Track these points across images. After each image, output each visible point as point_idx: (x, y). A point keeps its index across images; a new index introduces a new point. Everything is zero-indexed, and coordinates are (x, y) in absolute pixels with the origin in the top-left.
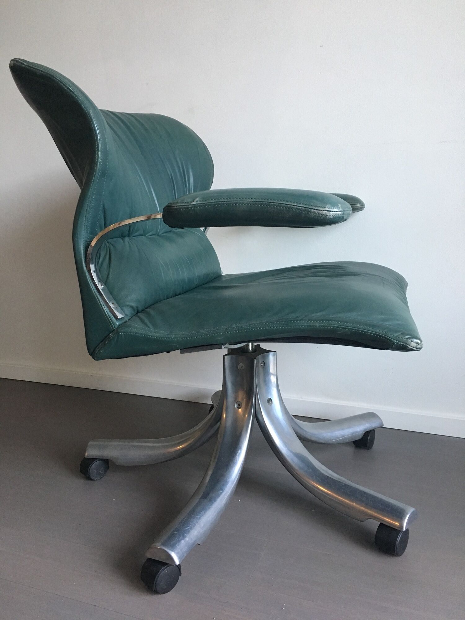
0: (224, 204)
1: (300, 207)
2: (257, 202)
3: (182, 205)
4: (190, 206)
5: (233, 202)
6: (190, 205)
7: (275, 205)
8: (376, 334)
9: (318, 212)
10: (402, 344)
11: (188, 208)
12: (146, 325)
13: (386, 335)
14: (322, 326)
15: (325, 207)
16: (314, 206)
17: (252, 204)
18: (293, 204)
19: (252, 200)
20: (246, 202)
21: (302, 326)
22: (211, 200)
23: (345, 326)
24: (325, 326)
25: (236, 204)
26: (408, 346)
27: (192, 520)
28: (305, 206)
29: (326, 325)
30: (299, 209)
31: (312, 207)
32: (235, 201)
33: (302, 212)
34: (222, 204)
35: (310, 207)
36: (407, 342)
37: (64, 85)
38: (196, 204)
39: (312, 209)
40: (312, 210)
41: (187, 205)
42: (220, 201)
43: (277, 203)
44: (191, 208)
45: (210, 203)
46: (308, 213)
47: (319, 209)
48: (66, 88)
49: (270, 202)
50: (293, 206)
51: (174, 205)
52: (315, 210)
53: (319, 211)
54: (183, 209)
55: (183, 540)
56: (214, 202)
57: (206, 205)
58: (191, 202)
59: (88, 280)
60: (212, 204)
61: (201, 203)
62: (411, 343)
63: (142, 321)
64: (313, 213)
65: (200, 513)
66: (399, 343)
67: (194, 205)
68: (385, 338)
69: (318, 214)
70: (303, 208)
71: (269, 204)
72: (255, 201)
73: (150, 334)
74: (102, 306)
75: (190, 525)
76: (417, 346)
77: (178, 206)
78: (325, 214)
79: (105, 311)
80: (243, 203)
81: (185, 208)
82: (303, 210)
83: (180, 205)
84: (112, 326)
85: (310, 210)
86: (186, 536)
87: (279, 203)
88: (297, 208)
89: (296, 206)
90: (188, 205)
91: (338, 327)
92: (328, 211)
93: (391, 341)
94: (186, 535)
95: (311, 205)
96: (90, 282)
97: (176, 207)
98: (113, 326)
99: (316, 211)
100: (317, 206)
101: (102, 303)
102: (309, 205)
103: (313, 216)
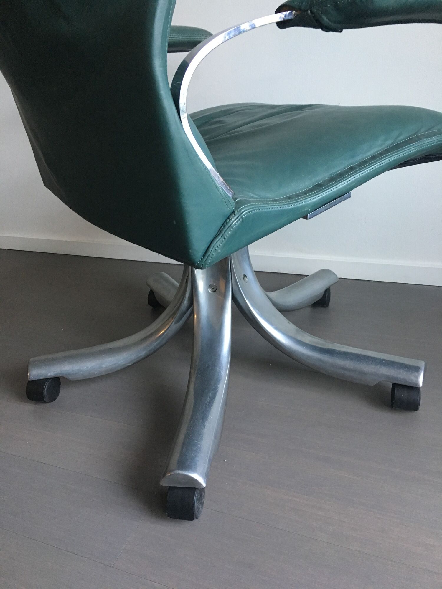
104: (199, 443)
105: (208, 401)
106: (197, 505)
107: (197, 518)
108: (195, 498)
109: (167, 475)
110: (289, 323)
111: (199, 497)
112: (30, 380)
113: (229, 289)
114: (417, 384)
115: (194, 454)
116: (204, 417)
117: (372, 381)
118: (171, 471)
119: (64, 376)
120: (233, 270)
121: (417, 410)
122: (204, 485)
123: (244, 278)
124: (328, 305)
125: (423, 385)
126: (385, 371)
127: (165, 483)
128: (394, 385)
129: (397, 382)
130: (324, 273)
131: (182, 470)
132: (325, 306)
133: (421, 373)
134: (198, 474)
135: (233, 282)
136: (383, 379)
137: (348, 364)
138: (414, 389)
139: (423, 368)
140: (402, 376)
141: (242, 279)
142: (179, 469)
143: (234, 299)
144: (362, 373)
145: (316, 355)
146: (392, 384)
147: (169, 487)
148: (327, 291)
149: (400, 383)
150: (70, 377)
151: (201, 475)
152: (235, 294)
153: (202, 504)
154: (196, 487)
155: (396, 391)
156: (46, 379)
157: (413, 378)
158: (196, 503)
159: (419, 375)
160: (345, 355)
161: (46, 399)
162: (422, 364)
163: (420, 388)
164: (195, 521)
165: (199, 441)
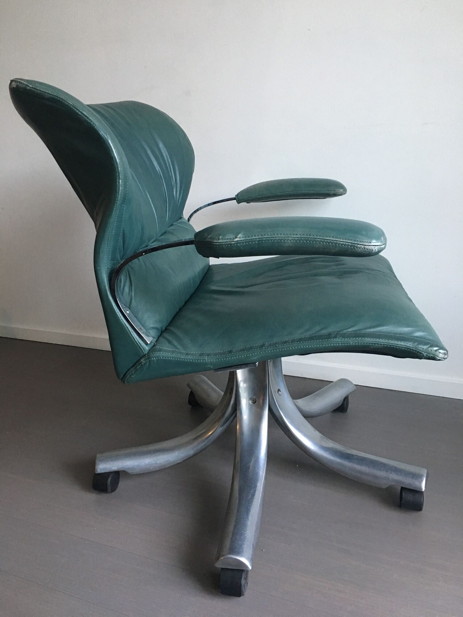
0: (268, 240)
1: (347, 242)
2: (303, 238)
3: (224, 241)
4: (233, 243)
5: (277, 238)
6: (233, 241)
7: (321, 241)
8: (407, 348)
9: (364, 248)
10: (432, 356)
11: (231, 244)
12: (175, 347)
13: (417, 348)
14: (356, 343)
15: (371, 242)
16: (361, 242)
17: (297, 240)
18: (339, 240)
19: (297, 236)
20: (291, 238)
21: (337, 343)
22: (254, 236)
23: (378, 342)
24: (358, 343)
25: (281, 240)
26: (437, 357)
28: (351, 242)
29: (360, 342)
30: (345, 245)
31: (358, 243)
32: (280, 237)
33: (348, 248)
34: (267, 240)
35: (356, 243)
36: (436, 354)
37: (77, 109)
38: (239, 241)
39: (359, 244)
40: (359, 246)
41: (229, 242)
42: (264, 237)
43: (323, 239)
44: (234, 244)
45: (254, 239)
46: (354, 248)
47: (365, 244)
48: (80, 113)
49: (316, 238)
50: (340, 242)
51: (215, 241)
52: (361, 246)
53: (365, 246)
54: (225, 245)
56: (258, 238)
57: (249, 242)
58: (234, 239)
59: (115, 308)
60: (256, 240)
61: (245, 239)
62: (439, 355)
63: (169, 342)
64: (359, 248)
66: (429, 355)
67: (237, 242)
68: (416, 351)
69: (364, 249)
70: (350, 244)
71: (315, 240)
72: (300, 237)
73: (183, 357)
74: (131, 333)
76: (444, 356)
77: (220, 242)
78: (371, 249)
79: (135, 338)
80: (288, 240)
81: (228, 245)
82: (350, 246)
83: (222, 241)
84: (142, 351)
85: (356, 245)
87: (325, 239)
88: (343, 244)
89: (342, 241)
90: (231, 242)
91: (371, 343)
92: (374, 246)
93: (421, 353)
95: (357, 241)
96: (117, 310)
97: (217, 244)
98: (144, 351)
99: (363, 246)
100: (363, 242)
101: (131, 330)
102: (355, 241)
103: (359, 251)
104: (245, 533)
105: (250, 497)
106: (244, 582)
107: (243, 595)
108: (243, 578)
109: (220, 559)
110: (314, 430)
111: (245, 576)
112: (97, 473)
113: (267, 403)
114: (421, 488)
115: (241, 542)
116: (248, 511)
117: (384, 484)
118: (223, 556)
119: (125, 470)
120: (270, 387)
121: (420, 511)
122: (250, 568)
123: (278, 392)
124: (346, 411)
125: (425, 490)
126: (394, 476)
127: (219, 565)
128: (402, 488)
129: (404, 486)
130: (343, 382)
131: (233, 554)
132: (344, 411)
133: (423, 479)
134: (246, 558)
135: (270, 397)
136: (393, 483)
137: (364, 468)
138: (417, 492)
139: (425, 475)
140: (408, 482)
141: (277, 392)
142: (230, 554)
143: (270, 410)
144: (376, 477)
145: (337, 460)
146: (400, 487)
147: (222, 568)
148: (346, 399)
149: (407, 487)
150: (129, 471)
151: (247, 559)
152: (271, 405)
153: (247, 583)
154: (244, 569)
155: (403, 494)
156: (110, 472)
157: (417, 483)
158: (243, 582)
159: (422, 481)
160: (361, 461)
161: (109, 488)
162: (424, 472)
163: (423, 492)
164: (242, 598)
165: (245, 531)
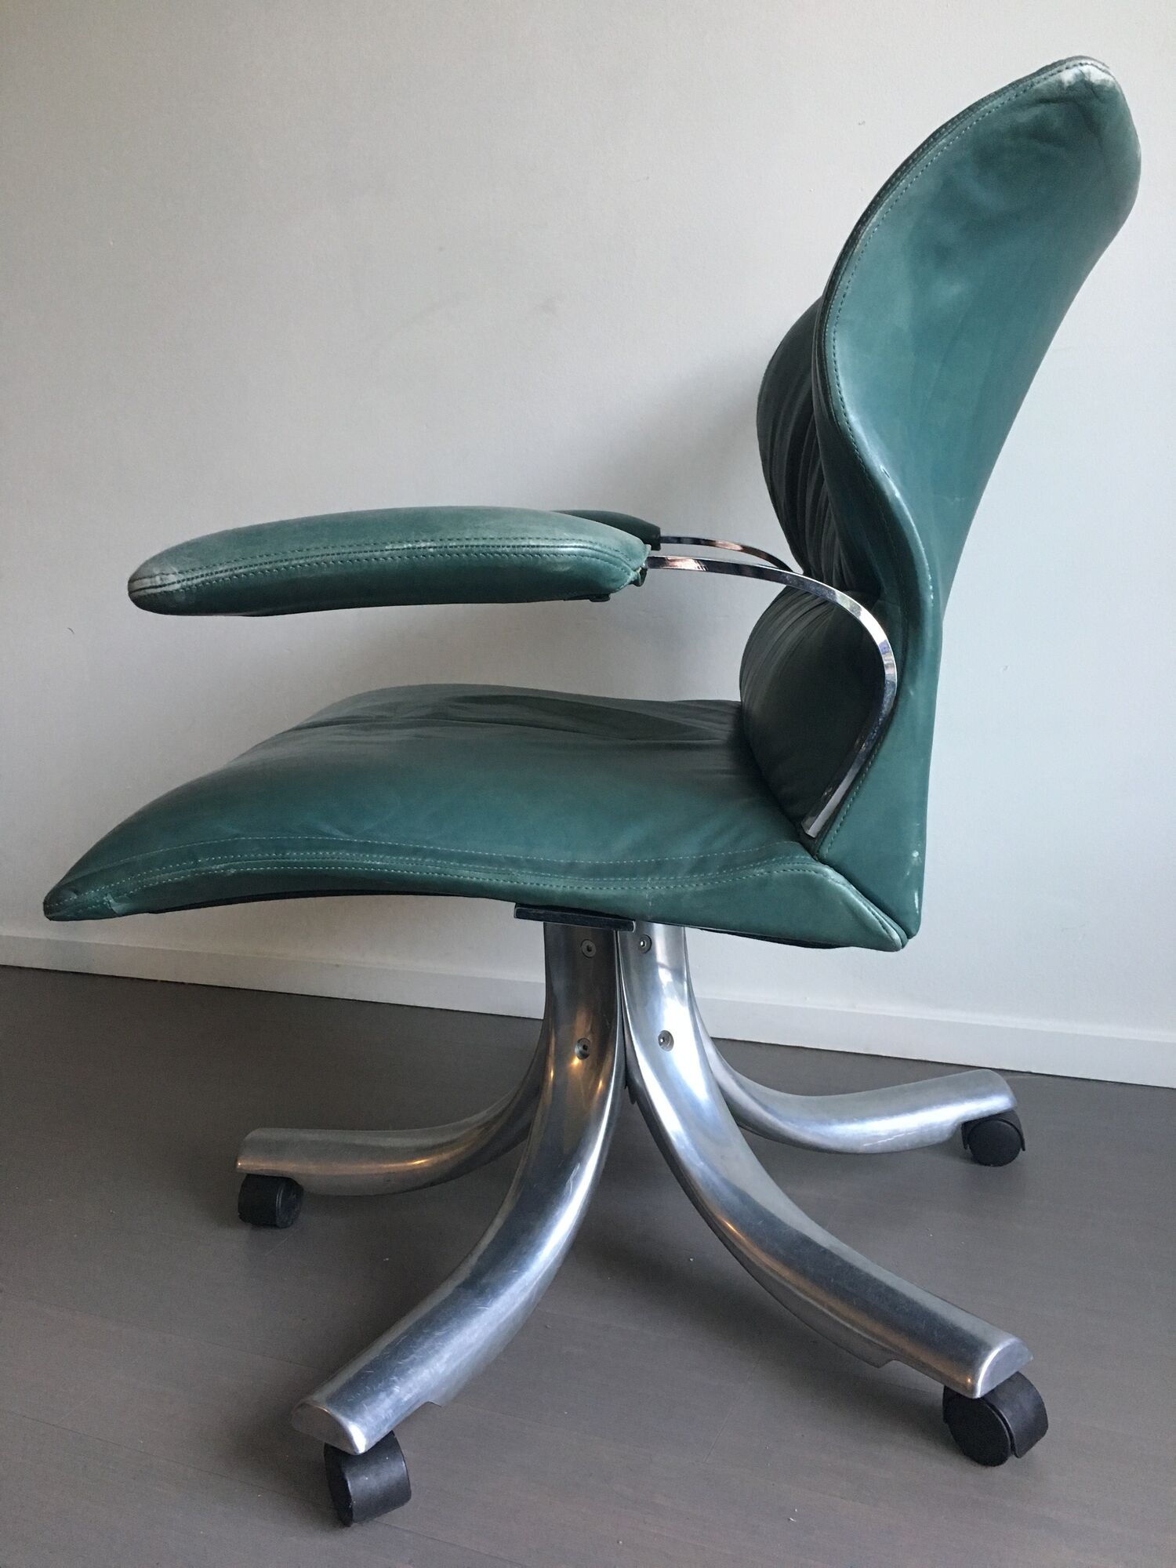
27: (420, 1340)
55: (383, 1391)
65: (446, 1323)
75: (412, 1353)
86: (394, 1381)
94: (395, 1378)
